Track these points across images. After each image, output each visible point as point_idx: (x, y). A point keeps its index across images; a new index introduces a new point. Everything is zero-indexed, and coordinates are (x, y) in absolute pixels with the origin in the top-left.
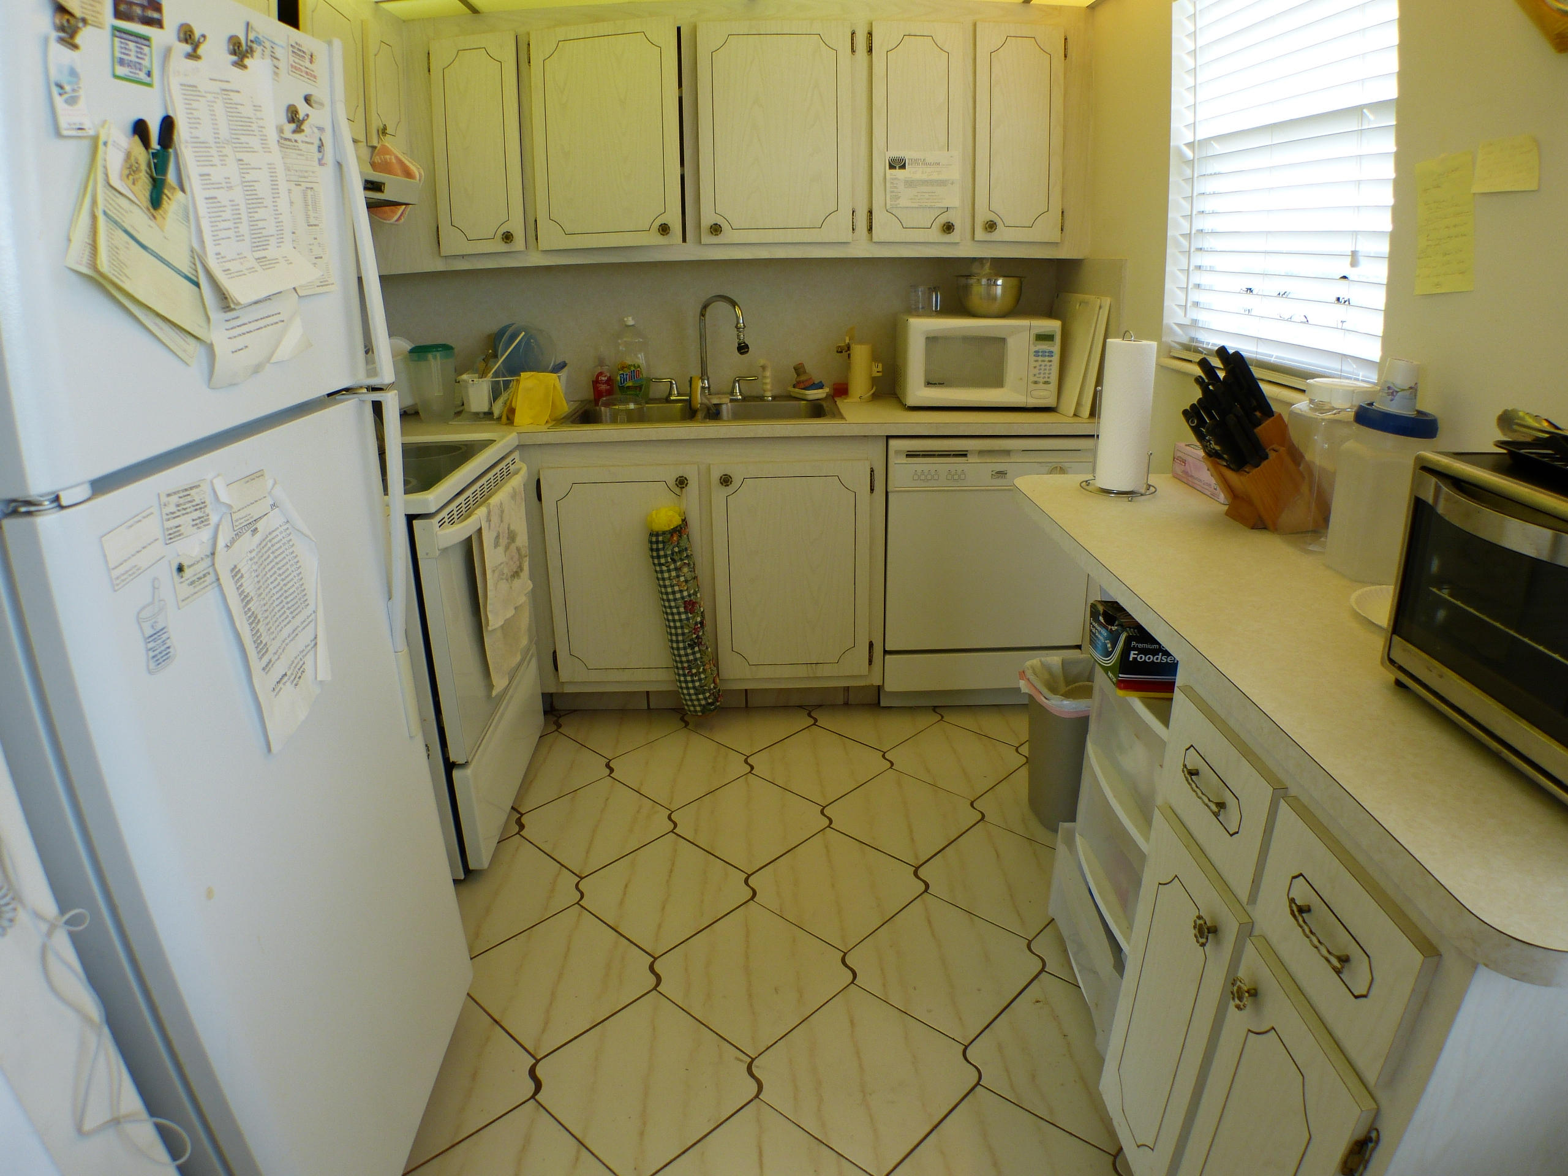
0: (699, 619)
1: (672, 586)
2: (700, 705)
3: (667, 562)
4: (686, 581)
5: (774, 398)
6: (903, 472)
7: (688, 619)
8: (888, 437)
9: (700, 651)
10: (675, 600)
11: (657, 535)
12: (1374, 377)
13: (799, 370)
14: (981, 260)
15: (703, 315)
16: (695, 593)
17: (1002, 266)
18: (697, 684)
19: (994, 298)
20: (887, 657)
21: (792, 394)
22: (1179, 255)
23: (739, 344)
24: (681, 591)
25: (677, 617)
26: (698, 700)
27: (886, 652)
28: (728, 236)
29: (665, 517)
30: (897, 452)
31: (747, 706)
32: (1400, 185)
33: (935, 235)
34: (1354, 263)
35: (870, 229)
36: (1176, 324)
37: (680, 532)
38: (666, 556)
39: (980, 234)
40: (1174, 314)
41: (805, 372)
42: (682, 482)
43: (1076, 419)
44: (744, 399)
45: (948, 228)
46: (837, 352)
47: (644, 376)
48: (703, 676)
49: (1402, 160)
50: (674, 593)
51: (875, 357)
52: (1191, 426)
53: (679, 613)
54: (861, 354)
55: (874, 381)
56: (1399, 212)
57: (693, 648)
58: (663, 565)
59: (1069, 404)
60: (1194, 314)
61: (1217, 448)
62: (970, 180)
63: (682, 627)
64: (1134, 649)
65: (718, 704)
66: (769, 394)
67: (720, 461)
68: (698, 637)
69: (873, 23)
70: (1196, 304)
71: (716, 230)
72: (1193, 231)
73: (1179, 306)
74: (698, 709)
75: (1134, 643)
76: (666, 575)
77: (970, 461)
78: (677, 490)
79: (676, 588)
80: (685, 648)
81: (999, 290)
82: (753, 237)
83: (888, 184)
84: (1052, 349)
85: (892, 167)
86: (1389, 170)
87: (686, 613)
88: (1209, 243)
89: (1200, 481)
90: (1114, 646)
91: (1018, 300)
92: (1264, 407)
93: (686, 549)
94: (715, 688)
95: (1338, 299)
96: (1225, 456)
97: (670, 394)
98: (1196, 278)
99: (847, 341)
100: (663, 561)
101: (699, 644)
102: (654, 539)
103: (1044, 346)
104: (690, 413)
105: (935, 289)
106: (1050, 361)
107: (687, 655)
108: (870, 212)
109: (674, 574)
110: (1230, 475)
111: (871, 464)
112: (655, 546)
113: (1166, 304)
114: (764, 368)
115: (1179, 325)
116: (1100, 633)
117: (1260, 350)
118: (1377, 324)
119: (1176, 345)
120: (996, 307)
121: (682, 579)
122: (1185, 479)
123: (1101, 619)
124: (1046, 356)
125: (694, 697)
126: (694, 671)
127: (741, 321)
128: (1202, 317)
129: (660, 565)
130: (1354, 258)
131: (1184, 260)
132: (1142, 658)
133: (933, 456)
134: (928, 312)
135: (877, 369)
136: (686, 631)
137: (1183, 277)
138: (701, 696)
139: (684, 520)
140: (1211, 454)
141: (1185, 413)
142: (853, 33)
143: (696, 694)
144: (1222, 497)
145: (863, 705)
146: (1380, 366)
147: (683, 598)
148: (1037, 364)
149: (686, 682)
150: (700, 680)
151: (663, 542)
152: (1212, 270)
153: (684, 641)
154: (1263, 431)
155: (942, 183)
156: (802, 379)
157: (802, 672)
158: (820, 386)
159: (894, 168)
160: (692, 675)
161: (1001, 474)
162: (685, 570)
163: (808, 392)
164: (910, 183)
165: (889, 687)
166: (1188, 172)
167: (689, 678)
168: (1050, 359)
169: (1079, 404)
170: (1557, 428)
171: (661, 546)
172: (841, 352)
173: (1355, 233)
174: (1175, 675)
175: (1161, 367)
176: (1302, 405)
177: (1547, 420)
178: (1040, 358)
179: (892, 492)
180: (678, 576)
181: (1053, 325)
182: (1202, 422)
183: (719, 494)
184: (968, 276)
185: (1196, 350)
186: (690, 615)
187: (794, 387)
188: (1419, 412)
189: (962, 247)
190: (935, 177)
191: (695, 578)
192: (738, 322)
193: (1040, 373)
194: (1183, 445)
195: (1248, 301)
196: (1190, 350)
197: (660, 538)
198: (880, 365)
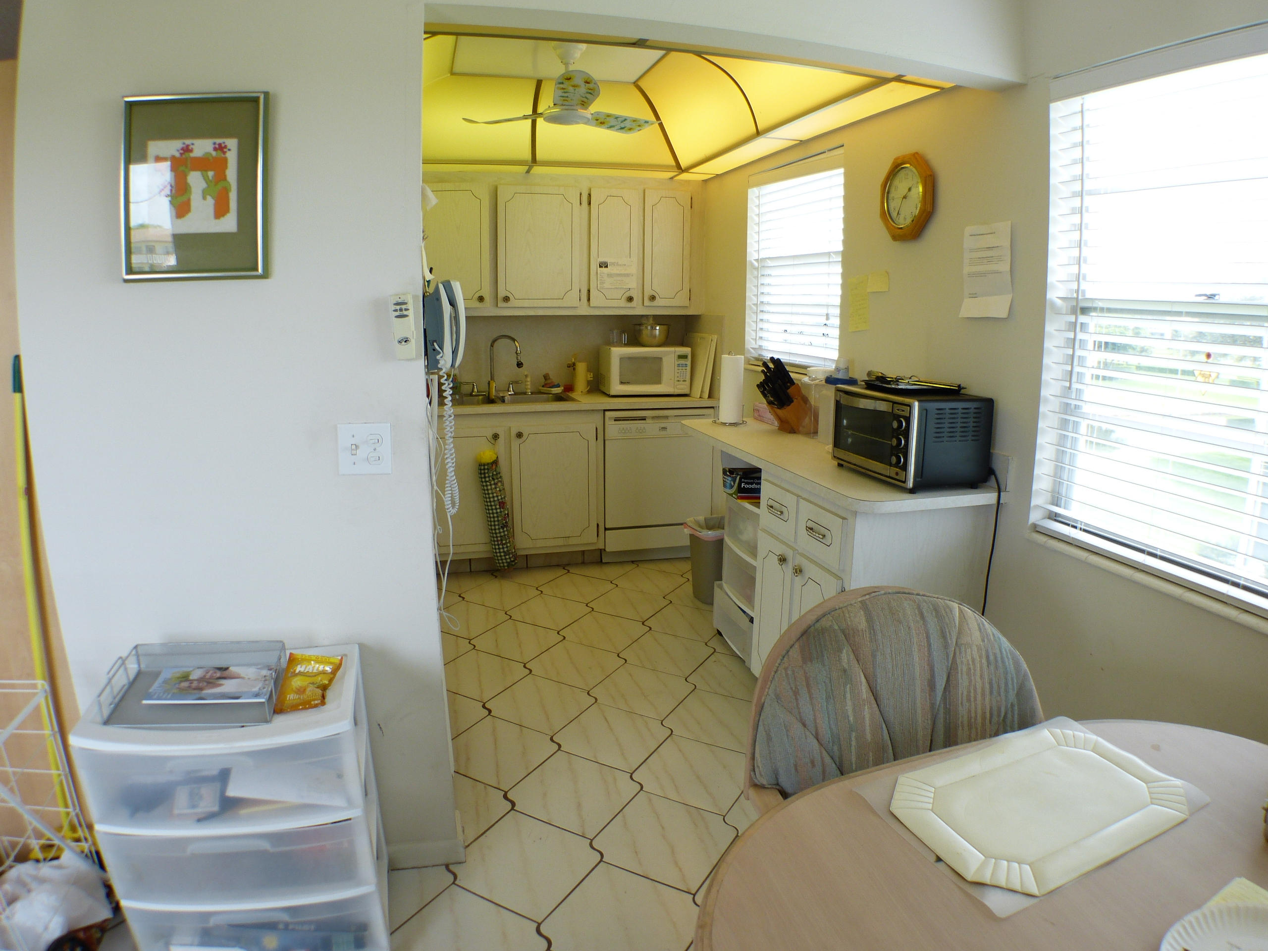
0: (506, 512)
1: (492, 493)
2: (507, 562)
3: (490, 480)
4: (500, 491)
5: (532, 393)
6: (613, 429)
7: (501, 512)
8: (605, 410)
9: (507, 530)
10: (494, 501)
11: (484, 465)
12: (833, 366)
13: (546, 377)
14: (647, 316)
15: (492, 346)
16: (505, 497)
17: (659, 319)
18: (505, 549)
19: (655, 336)
20: (607, 532)
21: (542, 391)
22: (752, 314)
23: (518, 362)
24: (497, 496)
25: (495, 511)
26: (506, 559)
27: (606, 529)
28: (513, 302)
29: (488, 456)
30: (610, 418)
31: (527, 567)
32: (844, 286)
33: (623, 303)
34: (828, 319)
35: (589, 300)
36: (751, 348)
37: (496, 463)
38: (489, 477)
39: (647, 303)
40: (750, 343)
41: (549, 378)
42: (496, 437)
43: (701, 399)
44: (515, 394)
45: (630, 299)
46: (568, 367)
47: (459, 381)
48: (509, 545)
49: (844, 276)
50: (493, 497)
51: (589, 370)
52: (761, 391)
53: (496, 509)
54: (581, 368)
55: (589, 383)
56: (843, 297)
57: (503, 529)
58: (487, 481)
59: (696, 392)
60: (760, 343)
61: (772, 399)
62: (642, 274)
63: (498, 517)
64: (743, 482)
65: (516, 561)
66: (529, 391)
67: (516, 425)
68: (506, 522)
69: (592, 189)
70: (761, 338)
71: (506, 300)
72: (759, 303)
73: (752, 339)
74: (505, 564)
75: (743, 480)
76: (489, 487)
77: (648, 422)
78: (493, 441)
79: (495, 495)
80: (499, 529)
81: (657, 332)
82: (526, 304)
83: (598, 276)
84: (686, 363)
85: (600, 267)
86: (839, 280)
87: (500, 508)
88: (766, 308)
89: (766, 418)
90: (734, 484)
91: (667, 337)
92: (791, 381)
93: (499, 473)
94: (515, 552)
95: (823, 334)
96: (776, 403)
97: (473, 391)
98: (760, 325)
99: (573, 361)
100: (487, 479)
101: (506, 526)
102: (482, 468)
103: (682, 361)
104: (490, 401)
105: (624, 332)
106: (686, 369)
107: (500, 533)
108: (589, 291)
109: (493, 486)
110: (778, 411)
111: (596, 425)
112: (483, 472)
113: (746, 338)
114: (526, 376)
115: (753, 348)
116: (728, 480)
117: (791, 359)
118: (836, 343)
119: (752, 358)
120: (656, 341)
121: (498, 489)
122: (759, 418)
123: (728, 473)
124: (683, 367)
125: (503, 558)
126: (504, 542)
127: (519, 350)
128: (764, 344)
129: (486, 482)
130: (827, 316)
131: (754, 316)
132: (747, 486)
133: (628, 420)
134: (620, 344)
135: (590, 376)
136: (500, 519)
137: (754, 325)
138: (507, 557)
139: (497, 457)
140: (770, 403)
141: (758, 386)
142: (581, 194)
143: (505, 556)
144: (776, 423)
145: (593, 563)
146: (837, 361)
147: (498, 500)
148: (679, 371)
149: (499, 549)
150: (507, 547)
151: (488, 469)
152: (768, 321)
153: (498, 525)
154: (791, 391)
155: (627, 275)
156: (547, 382)
157: (560, 542)
158: (558, 386)
159: (602, 267)
160: (503, 544)
161: (664, 428)
162: (499, 484)
163: (552, 389)
164: (610, 275)
165: (608, 550)
166: (756, 273)
167: (501, 546)
168: (686, 368)
169: (702, 392)
170: (884, 374)
171: (486, 471)
172: (570, 367)
173: (828, 306)
174: (760, 494)
175: (745, 369)
176: (806, 379)
177: (881, 373)
178: (681, 368)
179: (608, 440)
180: (496, 488)
181: (686, 350)
182: (765, 389)
183: (516, 443)
184: (640, 325)
185: (761, 360)
186: (502, 510)
187: (543, 386)
188: (850, 378)
189: (637, 309)
190: (622, 272)
191: (504, 489)
192: (517, 350)
193: (681, 376)
194: (757, 403)
195: (786, 336)
196: (759, 360)
197: (486, 467)
198: (592, 374)
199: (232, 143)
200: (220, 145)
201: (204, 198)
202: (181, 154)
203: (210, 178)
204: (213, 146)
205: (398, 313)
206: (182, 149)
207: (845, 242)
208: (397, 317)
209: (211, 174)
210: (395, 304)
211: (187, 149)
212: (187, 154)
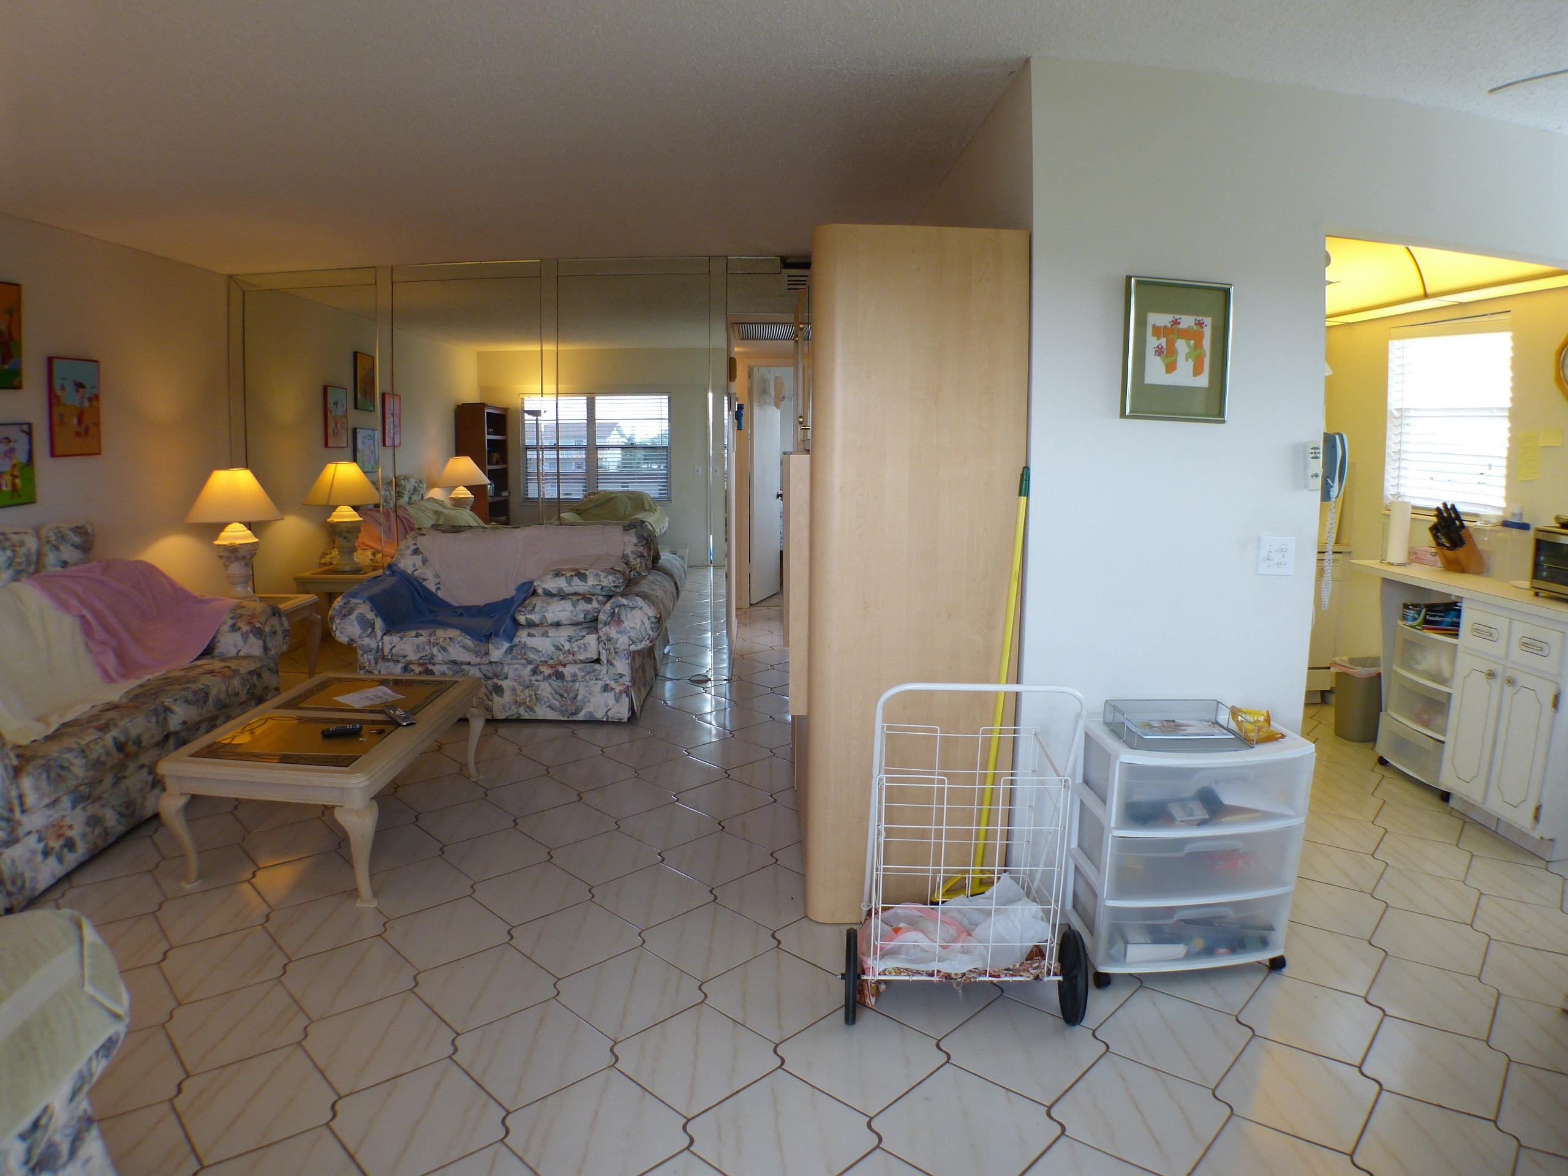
12: (1504, 511)
22: (1392, 461)
32: (1512, 440)
34: (1490, 468)
36: (1390, 494)
49: (1515, 430)
52: (1432, 534)
56: (1511, 450)
60: (1401, 490)
70: (1402, 485)
73: (1391, 485)
75: (1428, 613)
86: (1506, 434)
88: (1409, 456)
89: (1426, 560)
90: (1418, 616)
92: (1463, 525)
95: (1480, 482)
113: (1386, 485)
116: (1409, 613)
118: (1502, 492)
122: (1417, 560)
123: (1411, 607)
130: (1490, 466)
131: (1395, 464)
132: (1431, 619)
137: (1393, 472)
141: (1430, 529)
146: (1506, 508)
152: (1407, 469)
154: (1463, 534)
176: (1477, 526)
188: (1521, 521)
195: (1431, 483)
199: (1208, 321)
200: (1199, 321)
201: (1187, 360)
202: (1172, 325)
203: (1192, 345)
204: (1194, 322)
205: (1313, 455)
206: (1172, 321)
207: (1513, 399)
208: (1313, 458)
209: (1192, 342)
210: (1312, 449)
211: (1176, 322)
212: (1176, 326)
